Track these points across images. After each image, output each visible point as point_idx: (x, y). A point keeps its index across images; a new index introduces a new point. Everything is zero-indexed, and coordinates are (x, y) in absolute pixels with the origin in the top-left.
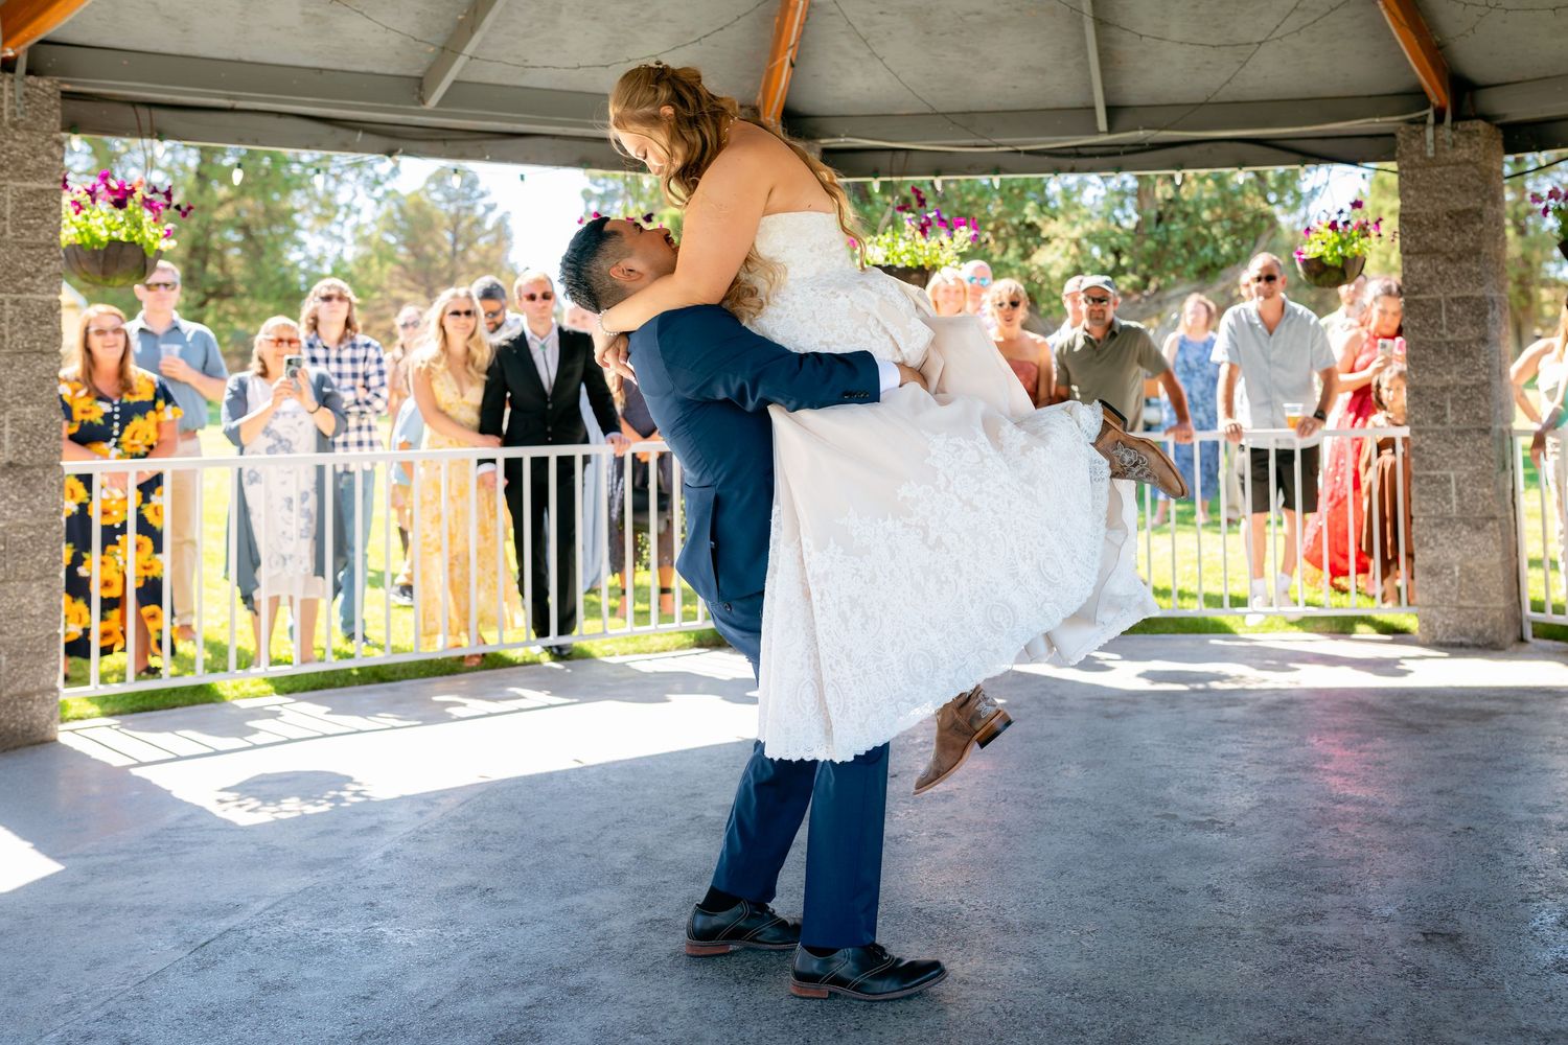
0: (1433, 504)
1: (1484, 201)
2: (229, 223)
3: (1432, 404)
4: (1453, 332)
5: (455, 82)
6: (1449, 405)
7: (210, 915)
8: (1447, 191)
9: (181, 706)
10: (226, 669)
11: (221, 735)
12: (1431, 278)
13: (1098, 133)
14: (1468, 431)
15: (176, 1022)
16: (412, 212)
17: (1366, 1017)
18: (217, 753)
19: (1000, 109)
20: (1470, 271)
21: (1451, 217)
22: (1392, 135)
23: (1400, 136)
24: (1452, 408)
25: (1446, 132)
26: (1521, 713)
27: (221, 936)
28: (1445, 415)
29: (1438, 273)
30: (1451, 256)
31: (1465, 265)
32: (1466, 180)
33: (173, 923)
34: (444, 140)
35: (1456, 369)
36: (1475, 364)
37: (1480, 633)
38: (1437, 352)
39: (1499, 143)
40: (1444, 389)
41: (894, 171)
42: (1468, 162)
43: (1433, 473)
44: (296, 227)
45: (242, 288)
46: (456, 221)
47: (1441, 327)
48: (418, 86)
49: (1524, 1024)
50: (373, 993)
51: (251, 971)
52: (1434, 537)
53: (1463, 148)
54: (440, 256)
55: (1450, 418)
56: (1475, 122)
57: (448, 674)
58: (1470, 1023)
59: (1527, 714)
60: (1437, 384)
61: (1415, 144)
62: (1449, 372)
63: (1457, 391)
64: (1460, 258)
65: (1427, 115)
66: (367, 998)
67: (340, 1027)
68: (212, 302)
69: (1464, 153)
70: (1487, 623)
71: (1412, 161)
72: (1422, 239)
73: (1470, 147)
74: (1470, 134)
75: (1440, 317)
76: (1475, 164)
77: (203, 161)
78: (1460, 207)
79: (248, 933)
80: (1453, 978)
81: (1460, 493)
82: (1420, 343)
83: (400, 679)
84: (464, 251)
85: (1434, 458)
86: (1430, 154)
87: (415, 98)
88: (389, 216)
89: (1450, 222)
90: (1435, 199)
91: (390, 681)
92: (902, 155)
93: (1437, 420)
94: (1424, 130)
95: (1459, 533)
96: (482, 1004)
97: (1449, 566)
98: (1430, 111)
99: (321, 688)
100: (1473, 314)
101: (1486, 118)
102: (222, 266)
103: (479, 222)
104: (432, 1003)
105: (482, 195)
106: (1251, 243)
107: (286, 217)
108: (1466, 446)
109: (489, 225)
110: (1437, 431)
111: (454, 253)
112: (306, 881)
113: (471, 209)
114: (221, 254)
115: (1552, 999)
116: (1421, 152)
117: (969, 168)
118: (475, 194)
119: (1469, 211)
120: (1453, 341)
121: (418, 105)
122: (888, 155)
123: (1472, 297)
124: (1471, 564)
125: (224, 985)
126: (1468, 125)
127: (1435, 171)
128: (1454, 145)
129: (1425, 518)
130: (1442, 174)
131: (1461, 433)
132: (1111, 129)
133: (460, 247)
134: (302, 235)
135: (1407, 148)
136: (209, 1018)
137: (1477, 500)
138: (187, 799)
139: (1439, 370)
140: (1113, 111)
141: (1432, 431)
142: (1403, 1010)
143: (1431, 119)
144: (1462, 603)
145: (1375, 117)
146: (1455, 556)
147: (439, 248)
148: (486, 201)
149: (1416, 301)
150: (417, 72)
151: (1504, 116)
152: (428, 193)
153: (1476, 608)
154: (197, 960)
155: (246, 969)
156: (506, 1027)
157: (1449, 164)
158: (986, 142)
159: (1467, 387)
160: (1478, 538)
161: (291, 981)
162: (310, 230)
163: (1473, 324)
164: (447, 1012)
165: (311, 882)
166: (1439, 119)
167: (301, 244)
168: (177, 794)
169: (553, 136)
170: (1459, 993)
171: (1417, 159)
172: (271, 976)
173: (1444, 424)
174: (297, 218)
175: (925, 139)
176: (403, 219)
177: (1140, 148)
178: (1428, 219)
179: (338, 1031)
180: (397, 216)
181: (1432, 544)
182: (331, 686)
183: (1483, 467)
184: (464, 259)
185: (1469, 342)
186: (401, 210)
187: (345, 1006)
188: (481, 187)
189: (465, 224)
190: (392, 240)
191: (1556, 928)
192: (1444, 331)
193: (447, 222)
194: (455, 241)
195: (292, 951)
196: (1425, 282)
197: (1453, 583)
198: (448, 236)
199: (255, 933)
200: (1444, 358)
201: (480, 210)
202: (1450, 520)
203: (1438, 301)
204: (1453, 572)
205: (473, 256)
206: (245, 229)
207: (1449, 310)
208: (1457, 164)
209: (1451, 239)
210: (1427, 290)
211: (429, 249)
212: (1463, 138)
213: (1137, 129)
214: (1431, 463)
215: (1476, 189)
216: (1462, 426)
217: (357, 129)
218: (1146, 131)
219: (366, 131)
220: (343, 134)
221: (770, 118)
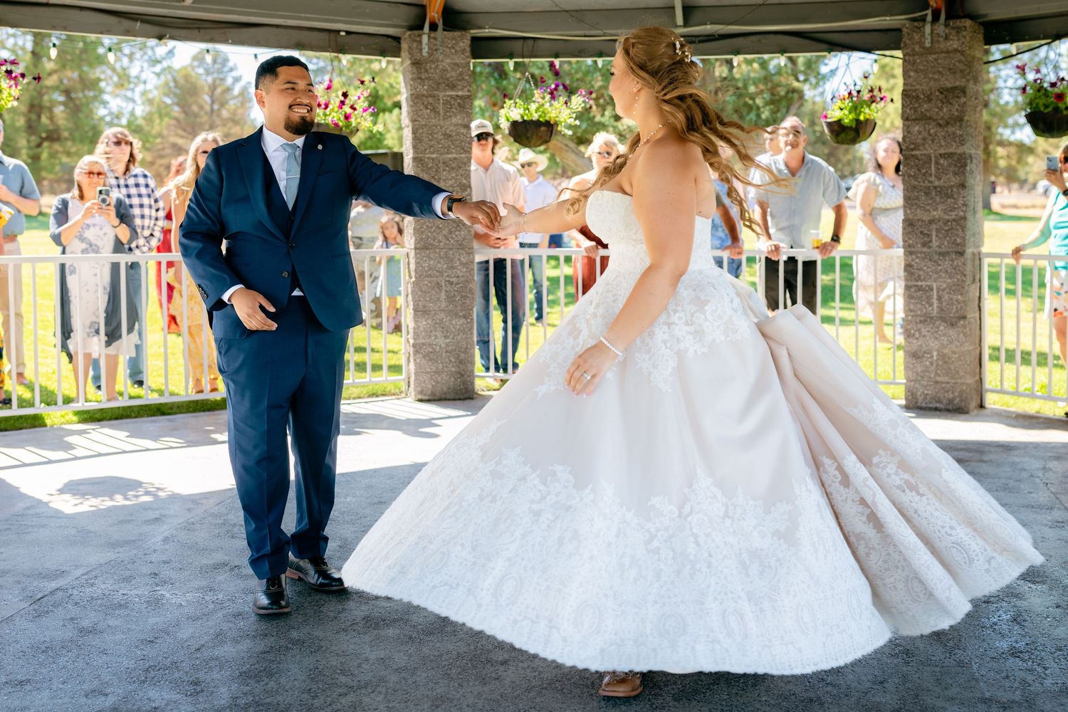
0: (919, 306)
1: (968, 81)
2: (56, 88)
3: (921, 232)
4: (939, 179)
6: (934, 233)
7: (44, 578)
8: (940, 73)
9: (26, 428)
10: (56, 404)
11: (53, 450)
12: (924, 139)
13: (677, 26)
14: (948, 253)
15: (21, 654)
16: (182, 82)
17: (868, 685)
18: (50, 462)
19: (604, 8)
20: (954, 133)
21: (941, 93)
22: (899, 30)
23: (905, 30)
24: (937, 236)
25: (941, 28)
26: (982, 461)
27: (52, 593)
28: (931, 241)
29: (930, 135)
30: (941, 122)
31: (951, 129)
32: (954, 65)
33: (19, 582)
34: (199, 28)
35: (940, 207)
36: (955, 203)
37: (951, 401)
38: (927, 194)
39: (981, 37)
40: (931, 222)
41: (525, 54)
42: (956, 51)
43: (920, 283)
44: (102, 91)
45: (66, 134)
46: (213, 87)
47: (931, 175)
49: (987, 695)
50: (156, 638)
51: (72, 619)
52: (919, 330)
53: (953, 40)
54: (202, 113)
55: (935, 243)
56: (963, 20)
57: (209, 410)
58: (946, 693)
59: (986, 462)
60: (926, 218)
61: (916, 37)
62: (936, 209)
63: (941, 223)
64: (948, 123)
65: (926, 15)
66: (152, 642)
67: (133, 662)
68: (46, 144)
69: (953, 44)
70: (956, 394)
71: (913, 50)
72: (919, 109)
73: (959, 40)
74: (958, 30)
75: (930, 167)
76: (962, 53)
77: (36, 43)
78: (949, 85)
79: (70, 592)
80: (933, 658)
81: (939, 299)
82: (915, 187)
83: (175, 413)
84: (219, 110)
85: (921, 273)
86: (928, 45)
88: (167, 84)
89: (941, 97)
90: (930, 79)
91: (169, 414)
92: (531, 42)
93: (924, 245)
94: (923, 26)
95: (938, 328)
96: (231, 649)
97: (930, 352)
98: (929, 12)
99: (121, 419)
100: (955, 166)
101: (973, 17)
102: (51, 118)
103: (228, 90)
104: (197, 647)
105: (231, 70)
106: (784, 110)
107: (93, 84)
108: (946, 264)
109: (236, 91)
110: (924, 253)
111: (212, 111)
112: (111, 555)
113: (223, 80)
114: (50, 109)
115: (1007, 677)
116: (921, 44)
117: (580, 52)
118: (226, 69)
119: (956, 88)
120: (940, 187)
122: (521, 42)
123: (955, 153)
124: (946, 351)
125: (54, 629)
126: (958, 23)
127: (931, 58)
128: (947, 38)
129: (912, 316)
130: (936, 60)
131: (942, 254)
132: (686, 24)
133: (216, 107)
134: (106, 97)
135: (909, 40)
136: (43, 652)
137: (953, 304)
138: (30, 494)
139: (928, 207)
140: (688, 10)
141: (921, 252)
142: (897, 681)
143: (929, 18)
144: (939, 379)
145: (887, 16)
146: (934, 345)
147: (201, 108)
148: (234, 74)
149: (913, 156)
151: (986, 15)
152: (193, 68)
153: (948, 383)
154: (35, 610)
155: (69, 617)
156: (248, 666)
157: (942, 52)
158: (587, 33)
159: (948, 221)
160: (951, 332)
161: (99, 627)
162: (111, 93)
163: (955, 174)
164: (206, 654)
165: (113, 557)
166: (936, 18)
167: (105, 103)
168: (23, 490)
169: (277, 26)
170: (938, 669)
171: (917, 48)
172: (86, 623)
173: (930, 247)
174: (103, 84)
175: (547, 30)
176: (176, 86)
177: (710, 38)
178: (923, 94)
179: (132, 664)
180: (172, 84)
181: (917, 336)
182: (128, 417)
183: (958, 280)
184: (219, 115)
185: (952, 187)
186: (175, 80)
187: (137, 647)
188: (231, 64)
189: (219, 90)
190: (168, 101)
191: (1010, 623)
192: (933, 179)
193: (206, 89)
194: (213, 102)
195: (100, 606)
196: (919, 141)
197: (932, 364)
198: (207, 98)
199: (75, 592)
200: (932, 198)
201: (229, 81)
202: (932, 318)
203: (929, 157)
204: (933, 357)
205: (225, 113)
206: (67, 92)
207: (937, 163)
208: (948, 52)
209: (941, 109)
210: (921, 148)
211: (195, 108)
212: (954, 32)
213: (706, 24)
214: (919, 276)
215: (962, 71)
216: (943, 249)
217: (136, 20)
218: (713, 26)
219: (143, 21)
220: (126, 23)
221: (434, 13)
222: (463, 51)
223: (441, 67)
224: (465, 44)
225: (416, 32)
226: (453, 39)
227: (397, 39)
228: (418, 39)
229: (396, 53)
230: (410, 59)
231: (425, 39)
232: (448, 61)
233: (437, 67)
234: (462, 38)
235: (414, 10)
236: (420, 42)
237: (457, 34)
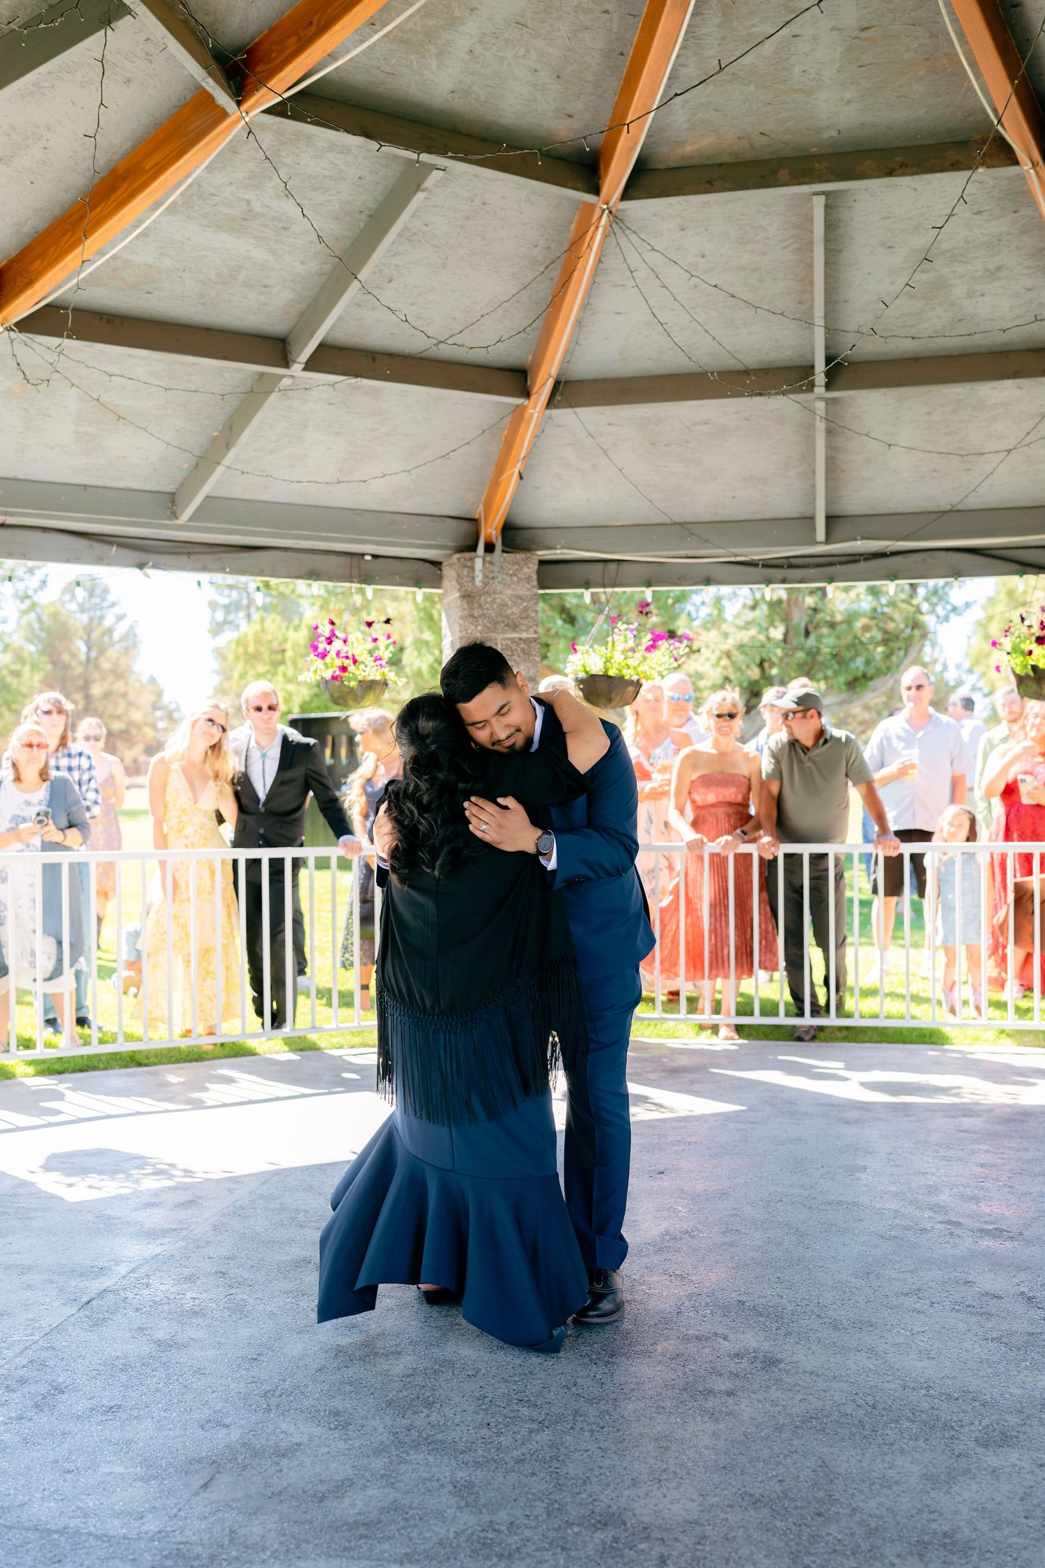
5: (207, 497)
13: (815, 543)
16: (50, 622)
19: (716, 519)
34: (189, 553)
41: (606, 581)
48: (171, 502)
54: (75, 664)
84: (96, 659)
87: (168, 513)
92: (613, 566)
111: (88, 660)
117: (679, 579)
121: (170, 519)
122: (600, 565)
132: (828, 540)
133: (93, 655)
140: (831, 519)
147: (74, 656)
150: (173, 491)
158: (690, 553)
169: (286, 549)
175: (639, 551)
176: (41, 629)
177: (854, 558)
180: (36, 626)
184: (96, 666)
186: (40, 620)
189: (96, 633)
198: (81, 644)
213: (855, 539)
217: (112, 543)
218: (865, 541)
219: (120, 545)
220: (99, 548)
221: (491, 530)
222: (528, 579)
223: (499, 601)
224: (531, 569)
225: (467, 555)
226: (516, 563)
227: (436, 564)
228: (469, 564)
229: (436, 582)
230: (459, 590)
231: (478, 563)
232: (509, 592)
233: (494, 601)
234: (526, 561)
235: (464, 526)
236: (472, 568)
237: (519, 556)
